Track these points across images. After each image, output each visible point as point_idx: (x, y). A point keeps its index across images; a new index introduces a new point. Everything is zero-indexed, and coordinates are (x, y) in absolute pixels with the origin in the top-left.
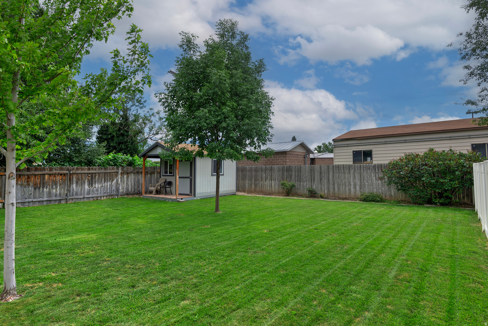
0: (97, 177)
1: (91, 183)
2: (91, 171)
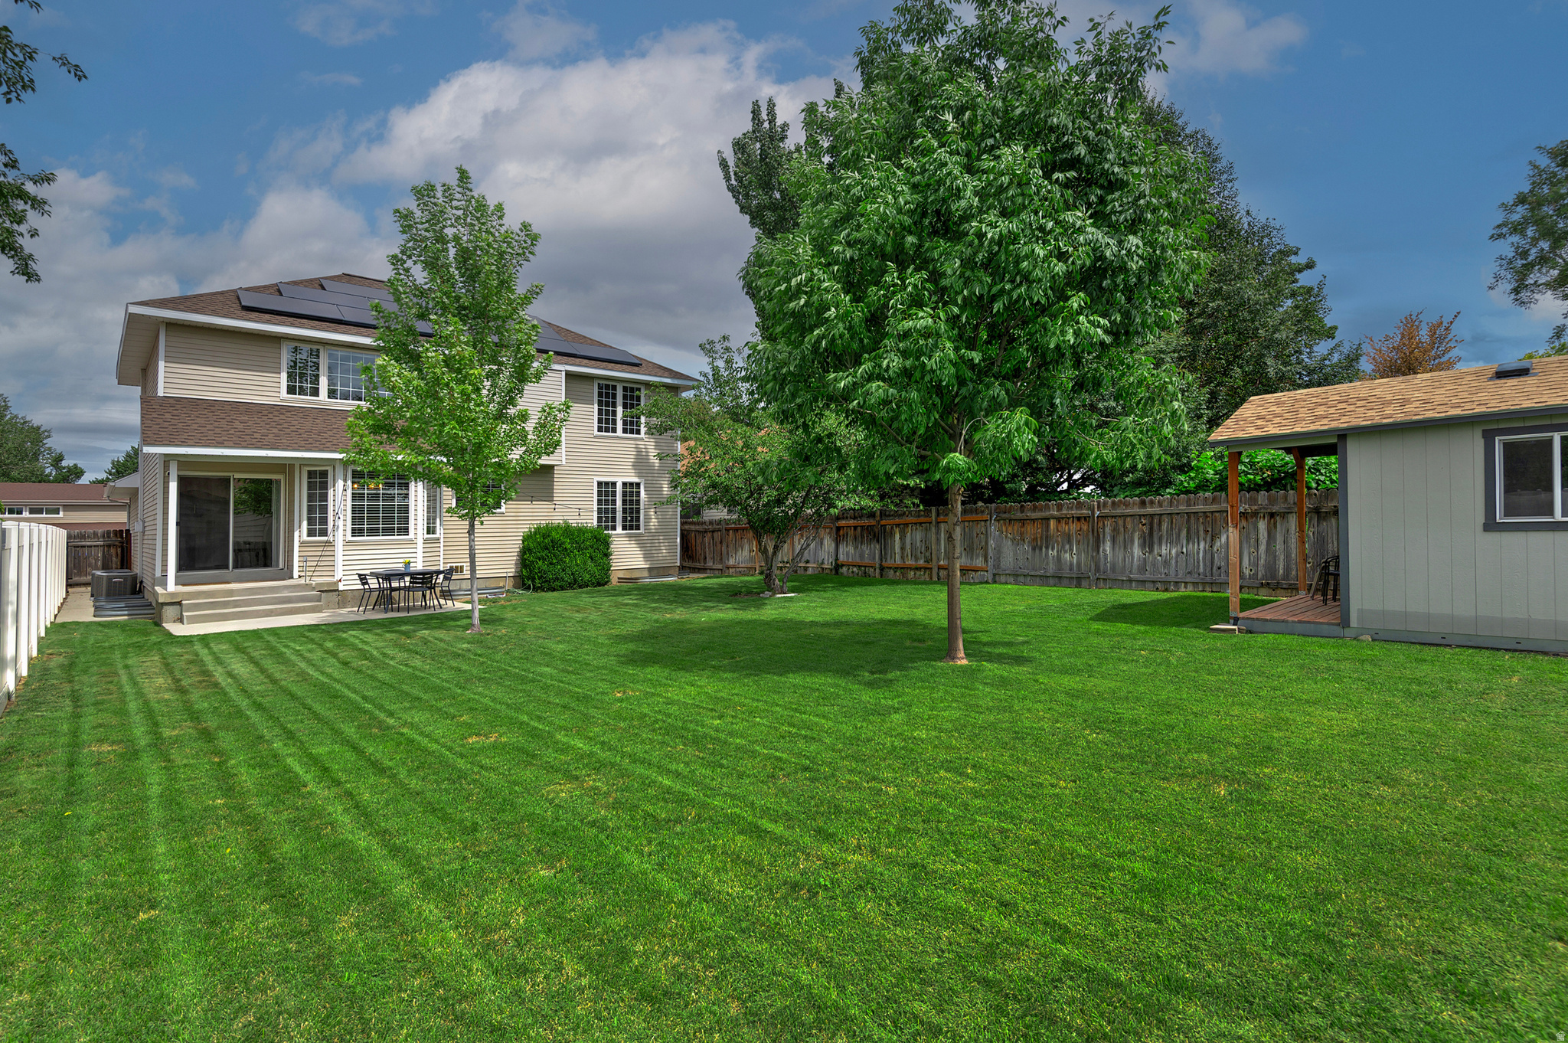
0: (1165, 527)
1: (1148, 542)
2: (1149, 510)
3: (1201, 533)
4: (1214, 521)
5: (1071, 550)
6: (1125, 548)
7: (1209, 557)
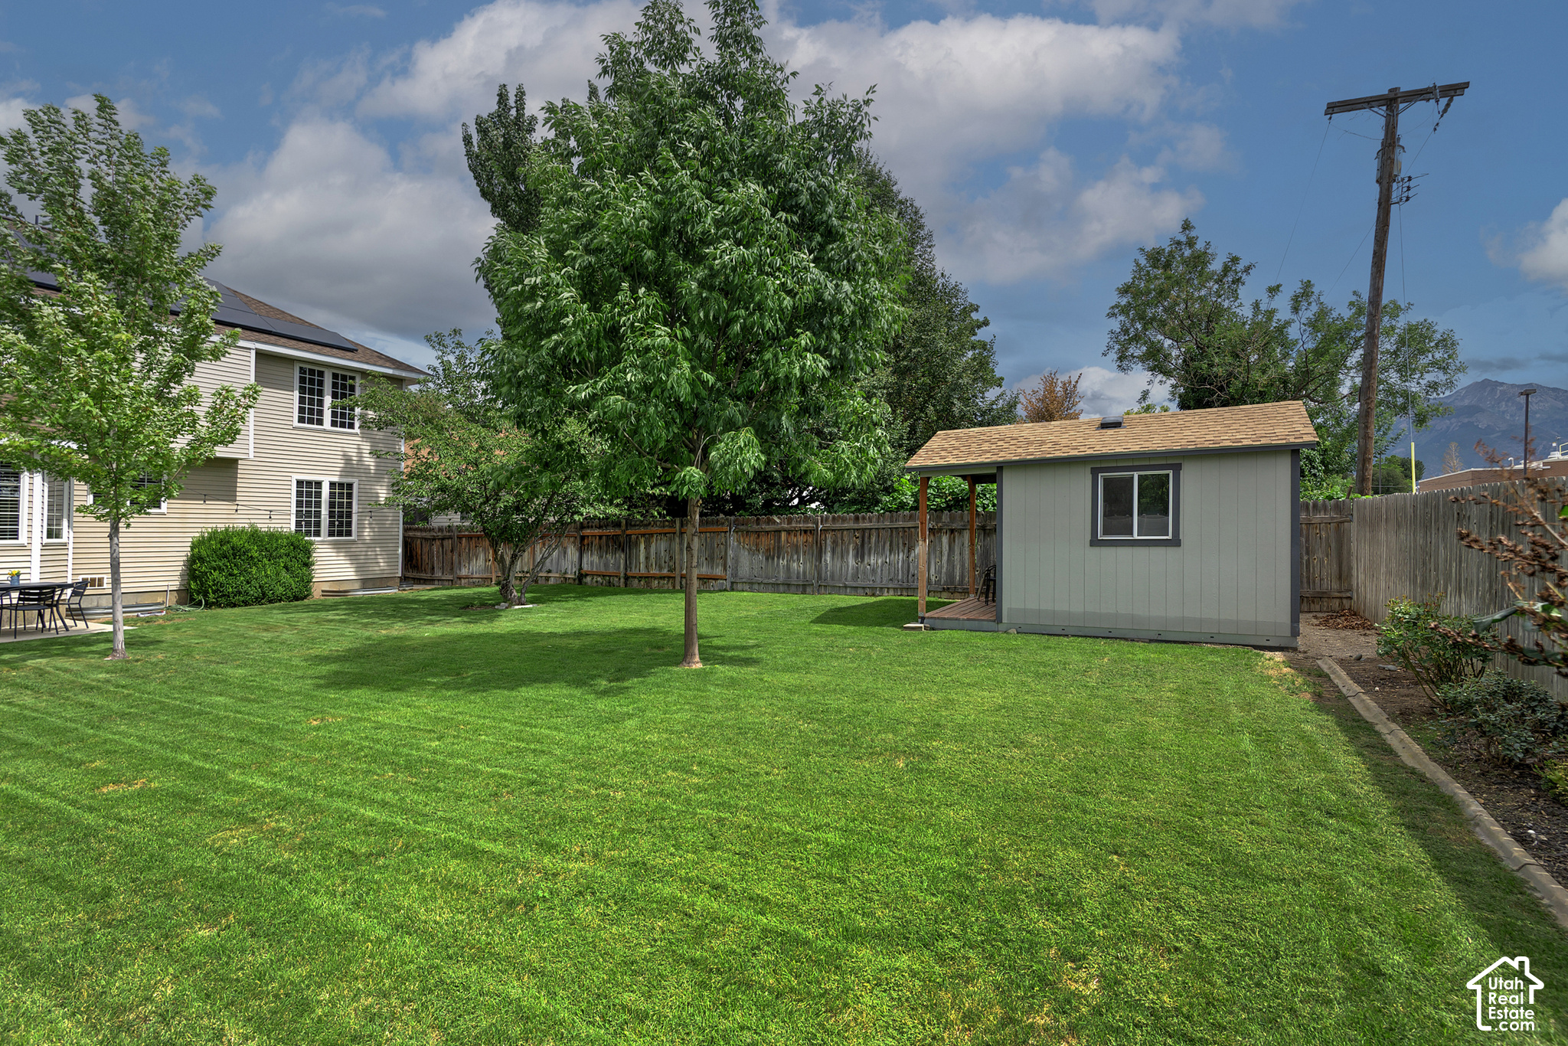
0: (873, 539)
1: (860, 554)
2: (862, 525)
3: (901, 545)
4: (910, 536)
5: (799, 560)
6: (842, 557)
7: (906, 565)
